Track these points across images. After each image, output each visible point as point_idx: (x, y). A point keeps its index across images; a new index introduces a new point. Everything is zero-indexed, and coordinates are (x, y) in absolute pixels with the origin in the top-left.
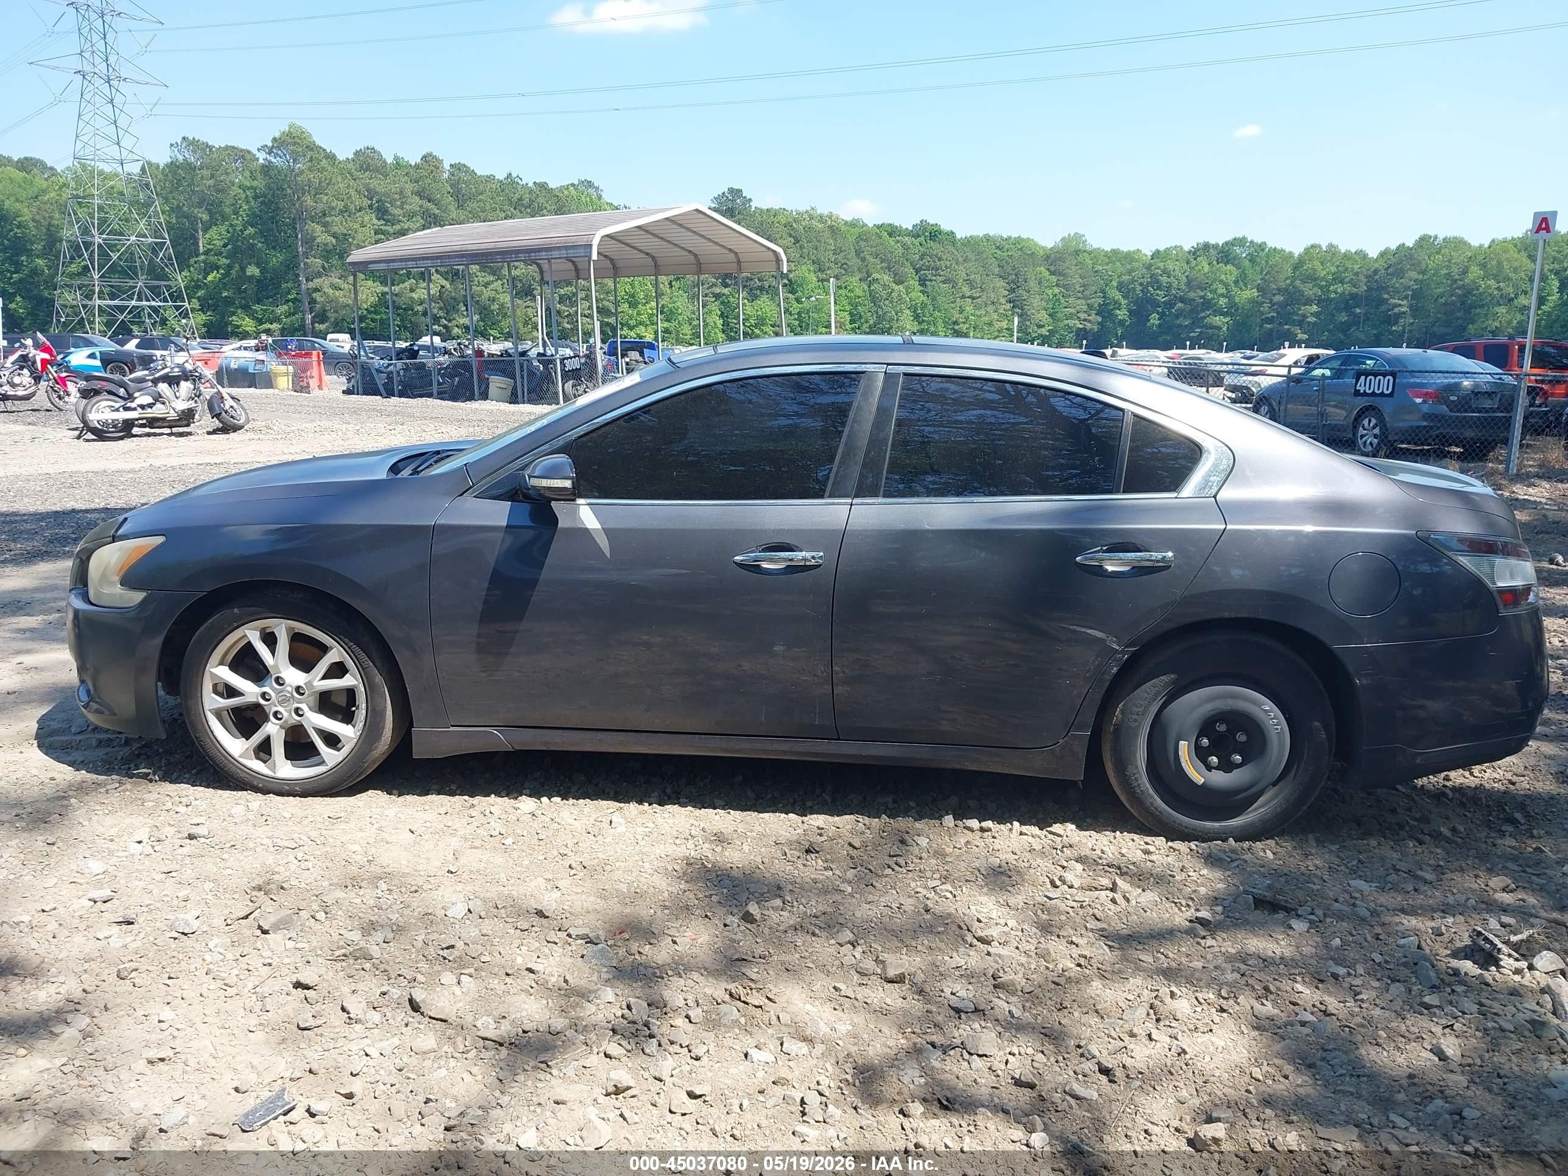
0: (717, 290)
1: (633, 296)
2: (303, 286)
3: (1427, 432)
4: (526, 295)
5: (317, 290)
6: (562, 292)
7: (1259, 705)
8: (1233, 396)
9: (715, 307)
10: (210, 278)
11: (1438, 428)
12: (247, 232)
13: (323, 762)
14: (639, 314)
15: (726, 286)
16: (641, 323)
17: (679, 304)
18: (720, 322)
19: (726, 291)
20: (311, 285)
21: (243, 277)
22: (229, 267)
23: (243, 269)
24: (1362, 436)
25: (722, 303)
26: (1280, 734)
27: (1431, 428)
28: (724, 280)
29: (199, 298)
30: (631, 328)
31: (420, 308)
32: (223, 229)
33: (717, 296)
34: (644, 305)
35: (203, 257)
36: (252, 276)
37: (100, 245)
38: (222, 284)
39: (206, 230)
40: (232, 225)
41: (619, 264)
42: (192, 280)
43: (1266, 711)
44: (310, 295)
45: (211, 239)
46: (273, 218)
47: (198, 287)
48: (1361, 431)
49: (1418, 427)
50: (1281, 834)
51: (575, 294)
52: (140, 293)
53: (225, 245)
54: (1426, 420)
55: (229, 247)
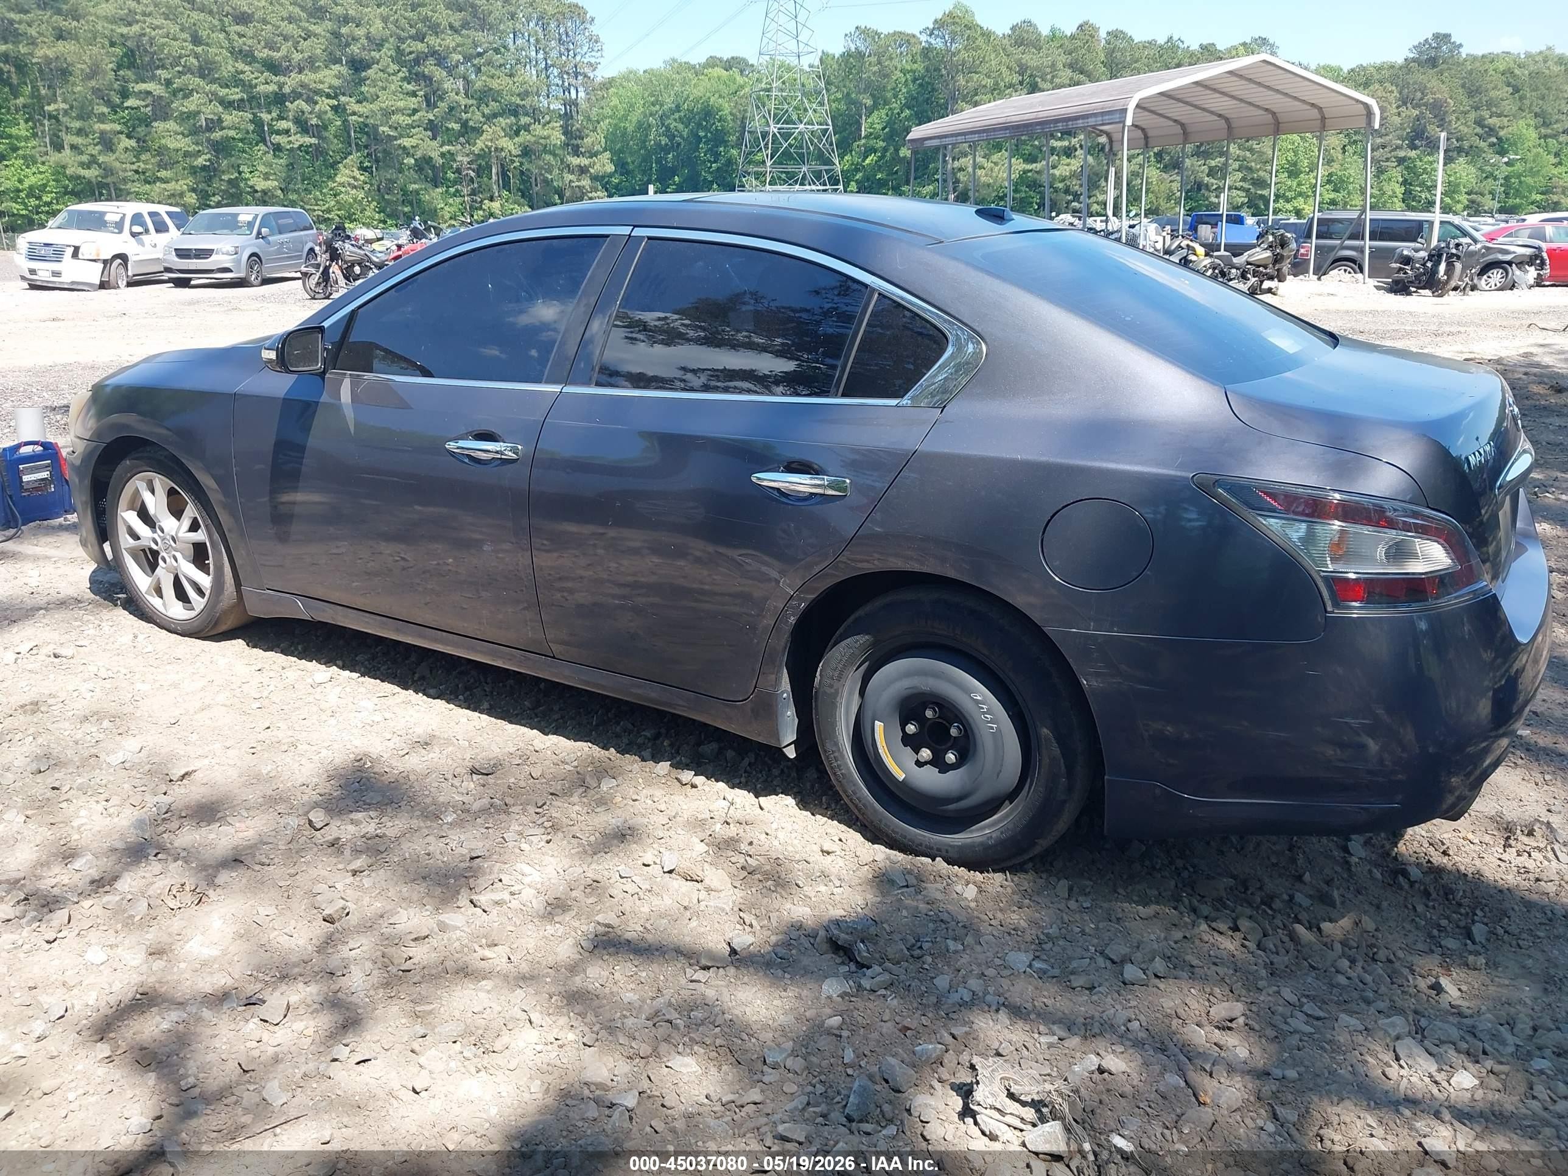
0: (1401, 154)
1: (1295, 164)
2: (949, 166)
4: (1174, 168)
5: (961, 169)
6: (1213, 163)
7: (967, 691)
9: (1396, 174)
10: (868, 161)
12: (903, 115)
13: (193, 609)
14: (1299, 184)
15: (1413, 147)
16: (1300, 194)
17: (1352, 172)
18: (1400, 190)
19: (1413, 154)
20: (956, 164)
21: (896, 159)
22: (885, 150)
23: (897, 150)
25: (1407, 168)
26: (998, 736)
28: (1412, 141)
29: (856, 181)
30: (1288, 201)
31: (1061, 185)
32: (883, 112)
33: (1401, 161)
34: (1308, 173)
35: (863, 141)
36: (905, 157)
37: (774, 134)
38: (877, 167)
39: (869, 114)
40: (890, 109)
41: (1189, 130)
42: (852, 164)
43: (977, 702)
44: (954, 174)
45: (872, 123)
46: (928, 99)
47: (857, 170)
50: (1014, 869)
51: (1226, 164)
52: (804, 177)
53: (883, 129)
55: (887, 130)
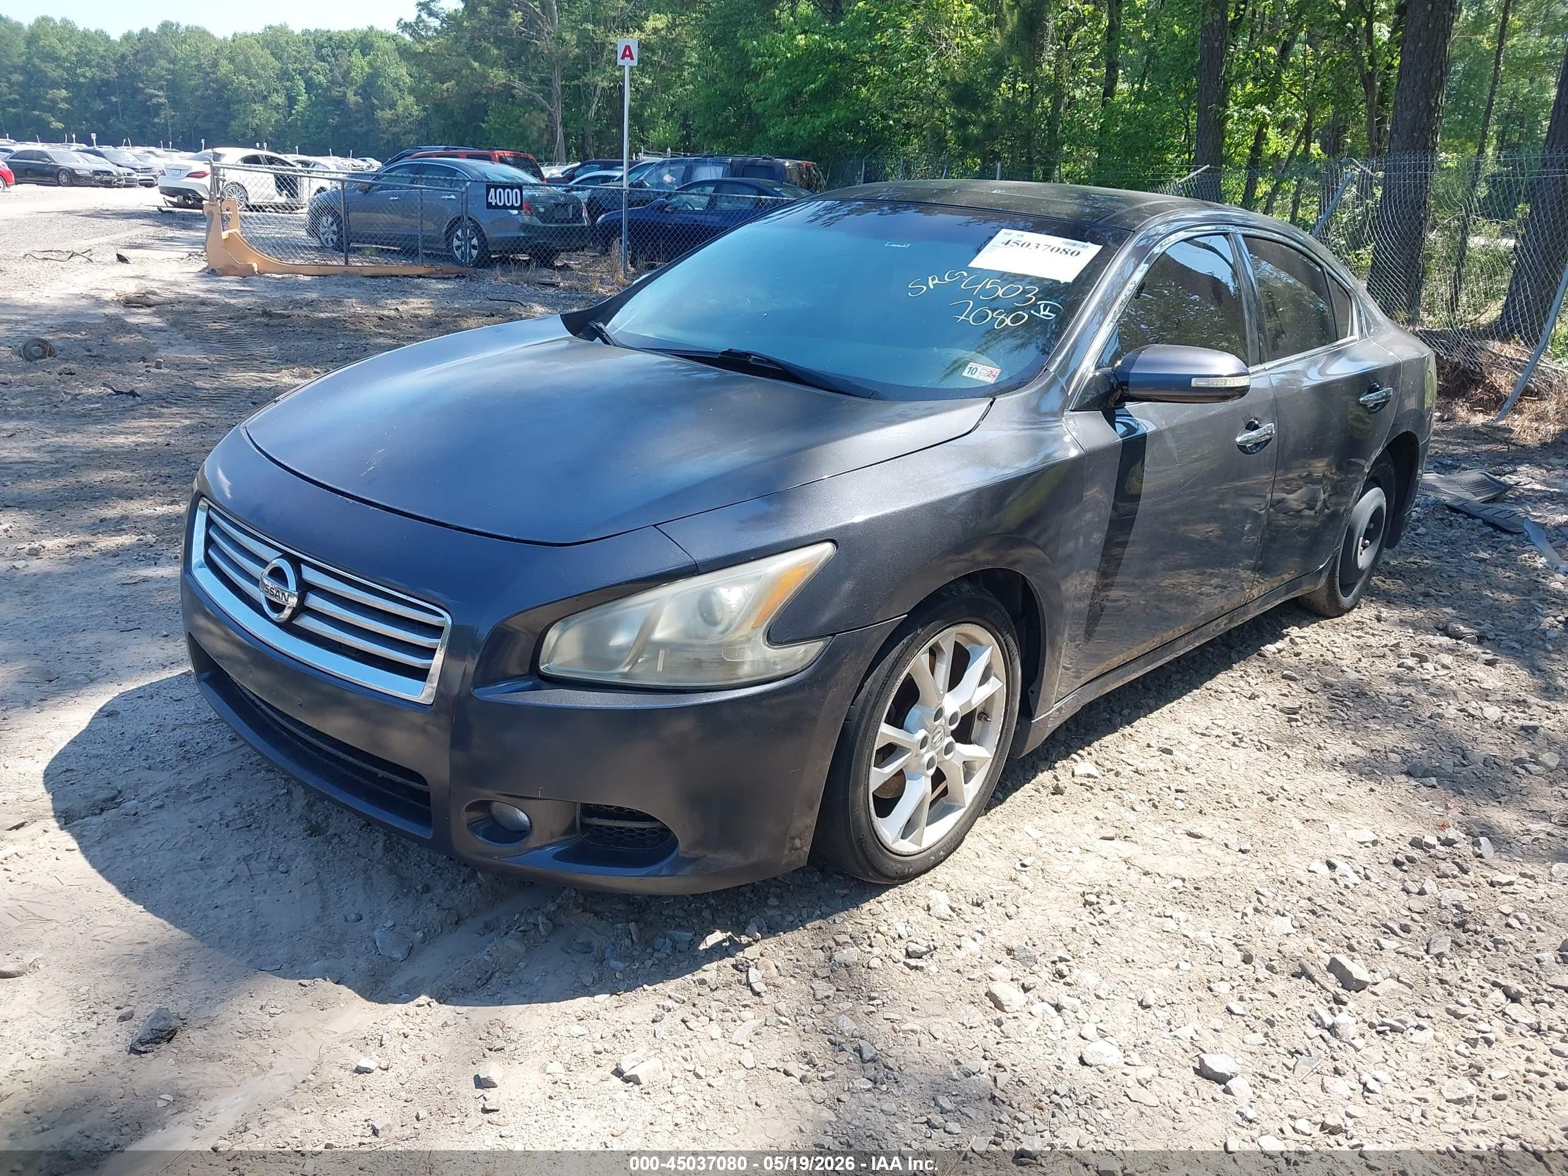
3: (527, 242)
8: (175, 200)
11: (536, 239)
24: (458, 248)
27: (530, 238)
48: (456, 243)
49: (518, 238)
54: (524, 231)
